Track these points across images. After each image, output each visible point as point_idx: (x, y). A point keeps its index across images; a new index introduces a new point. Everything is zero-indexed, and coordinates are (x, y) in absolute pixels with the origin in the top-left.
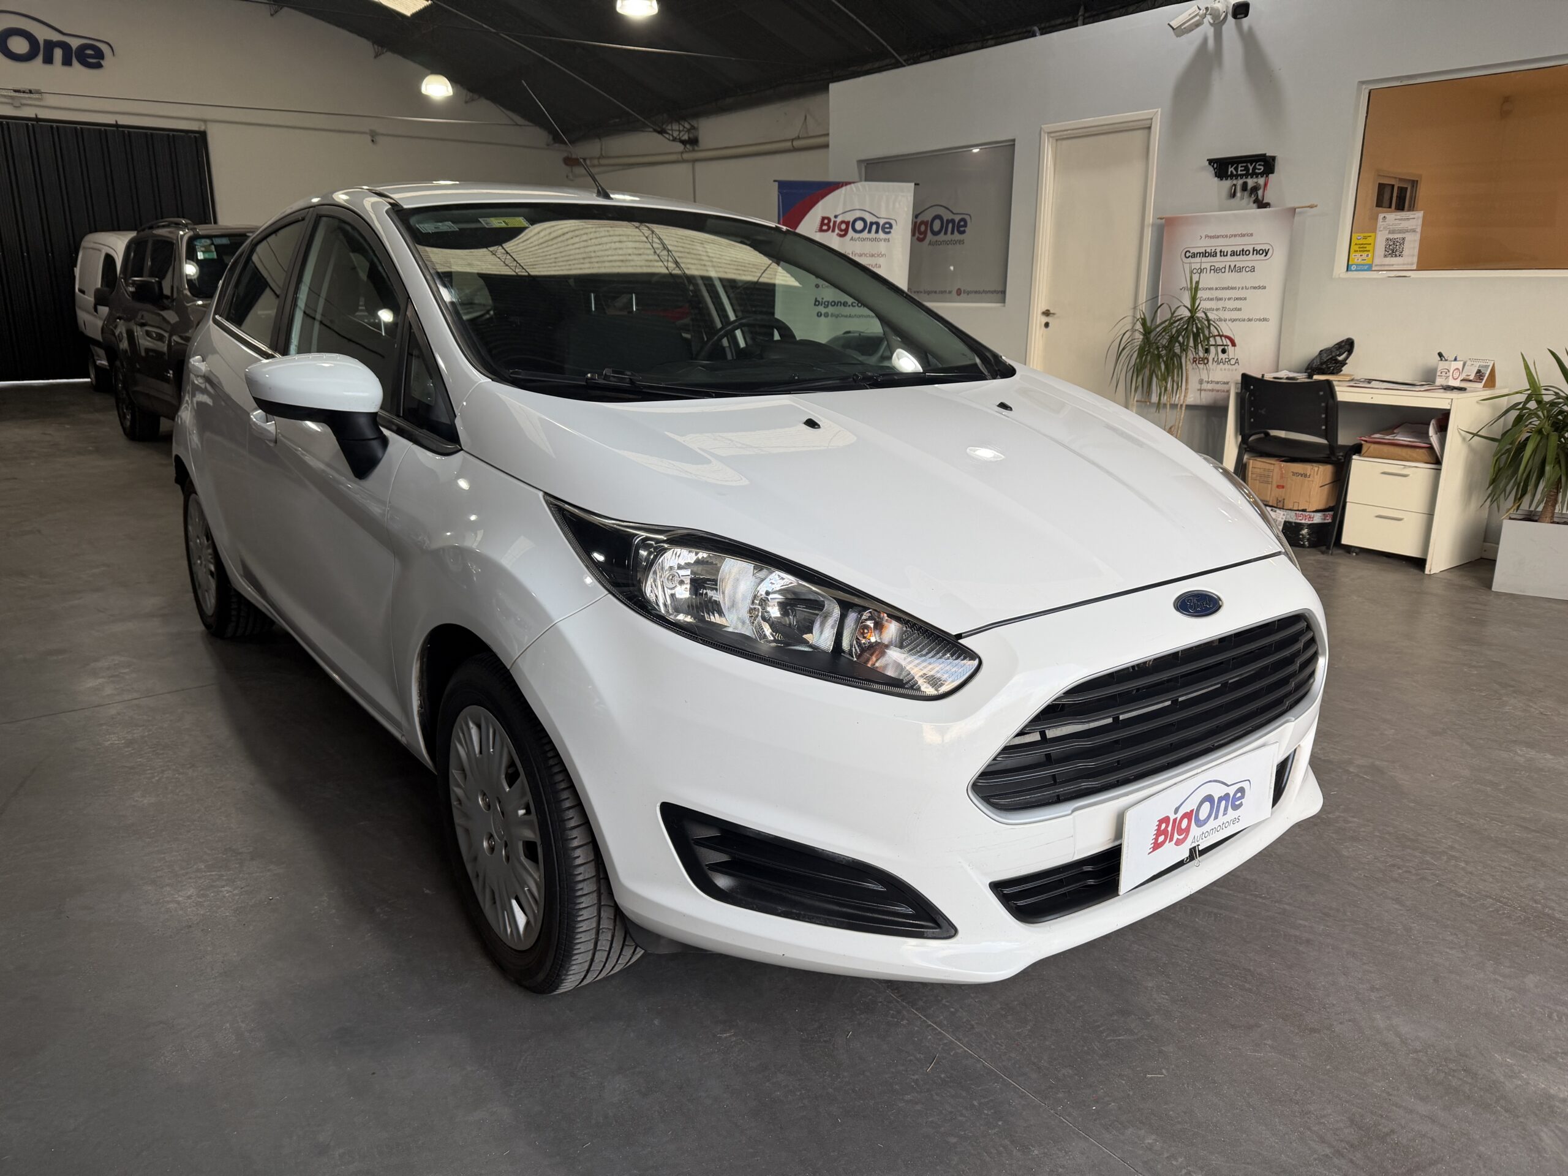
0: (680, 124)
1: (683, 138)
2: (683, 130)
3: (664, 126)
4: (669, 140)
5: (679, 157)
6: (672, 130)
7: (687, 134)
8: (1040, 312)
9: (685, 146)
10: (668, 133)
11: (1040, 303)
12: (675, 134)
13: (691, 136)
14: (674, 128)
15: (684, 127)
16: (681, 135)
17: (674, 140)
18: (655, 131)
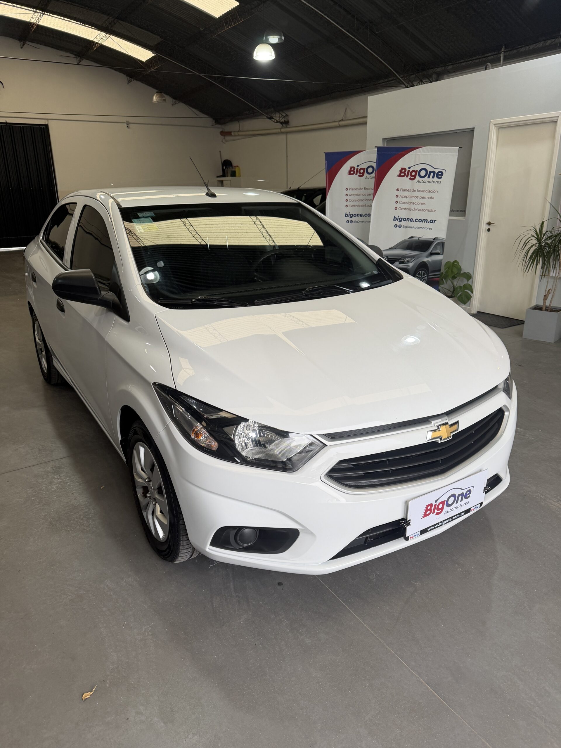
0: (279, 113)
1: (281, 121)
2: (281, 117)
3: (272, 115)
4: (275, 122)
5: (279, 130)
6: (276, 117)
7: (283, 119)
8: (485, 223)
9: (282, 125)
10: (274, 119)
11: (485, 218)
12: (278, 119)
13: (285, 119)
14: (277, 116)
15: (282, 115)
16: (281, 118)
17: (277, 122)
18: (268, 118)
